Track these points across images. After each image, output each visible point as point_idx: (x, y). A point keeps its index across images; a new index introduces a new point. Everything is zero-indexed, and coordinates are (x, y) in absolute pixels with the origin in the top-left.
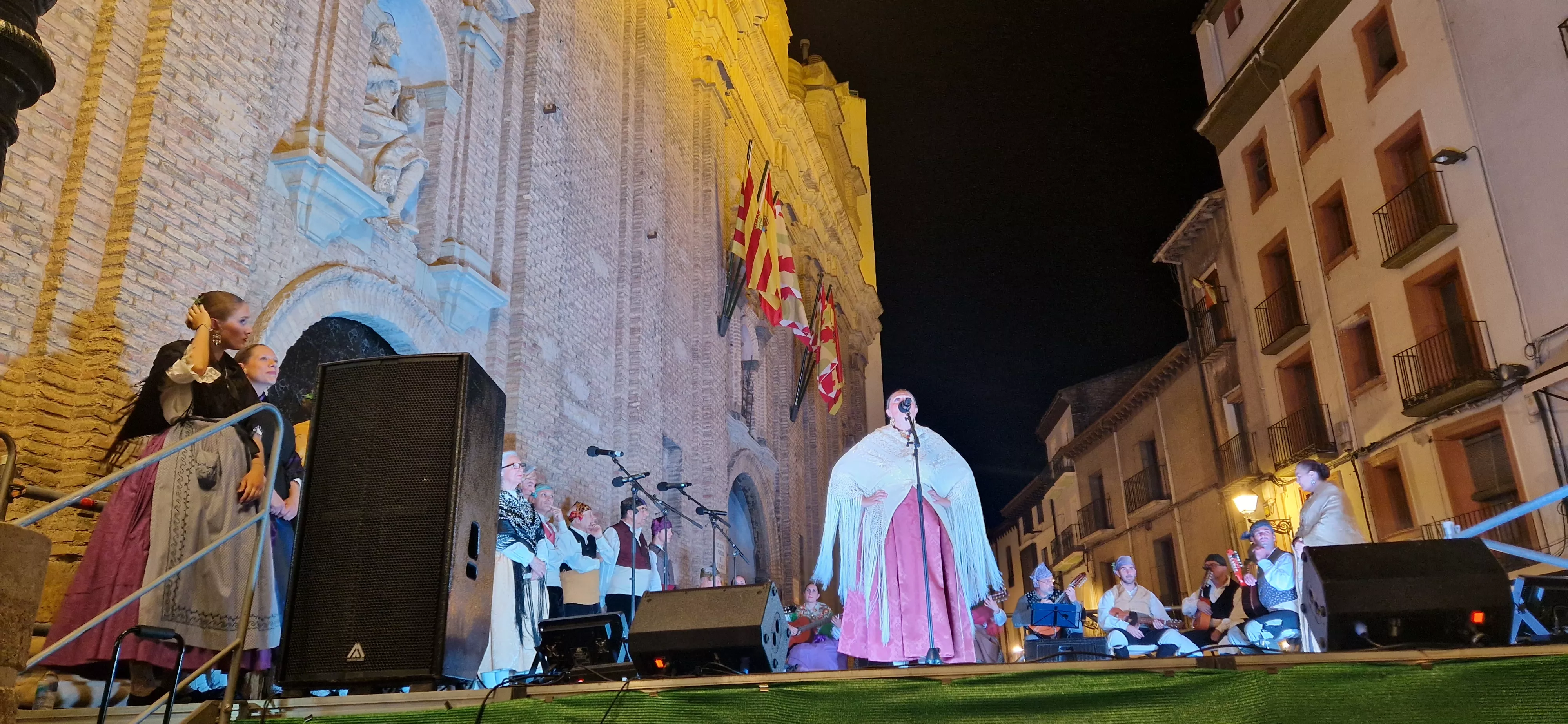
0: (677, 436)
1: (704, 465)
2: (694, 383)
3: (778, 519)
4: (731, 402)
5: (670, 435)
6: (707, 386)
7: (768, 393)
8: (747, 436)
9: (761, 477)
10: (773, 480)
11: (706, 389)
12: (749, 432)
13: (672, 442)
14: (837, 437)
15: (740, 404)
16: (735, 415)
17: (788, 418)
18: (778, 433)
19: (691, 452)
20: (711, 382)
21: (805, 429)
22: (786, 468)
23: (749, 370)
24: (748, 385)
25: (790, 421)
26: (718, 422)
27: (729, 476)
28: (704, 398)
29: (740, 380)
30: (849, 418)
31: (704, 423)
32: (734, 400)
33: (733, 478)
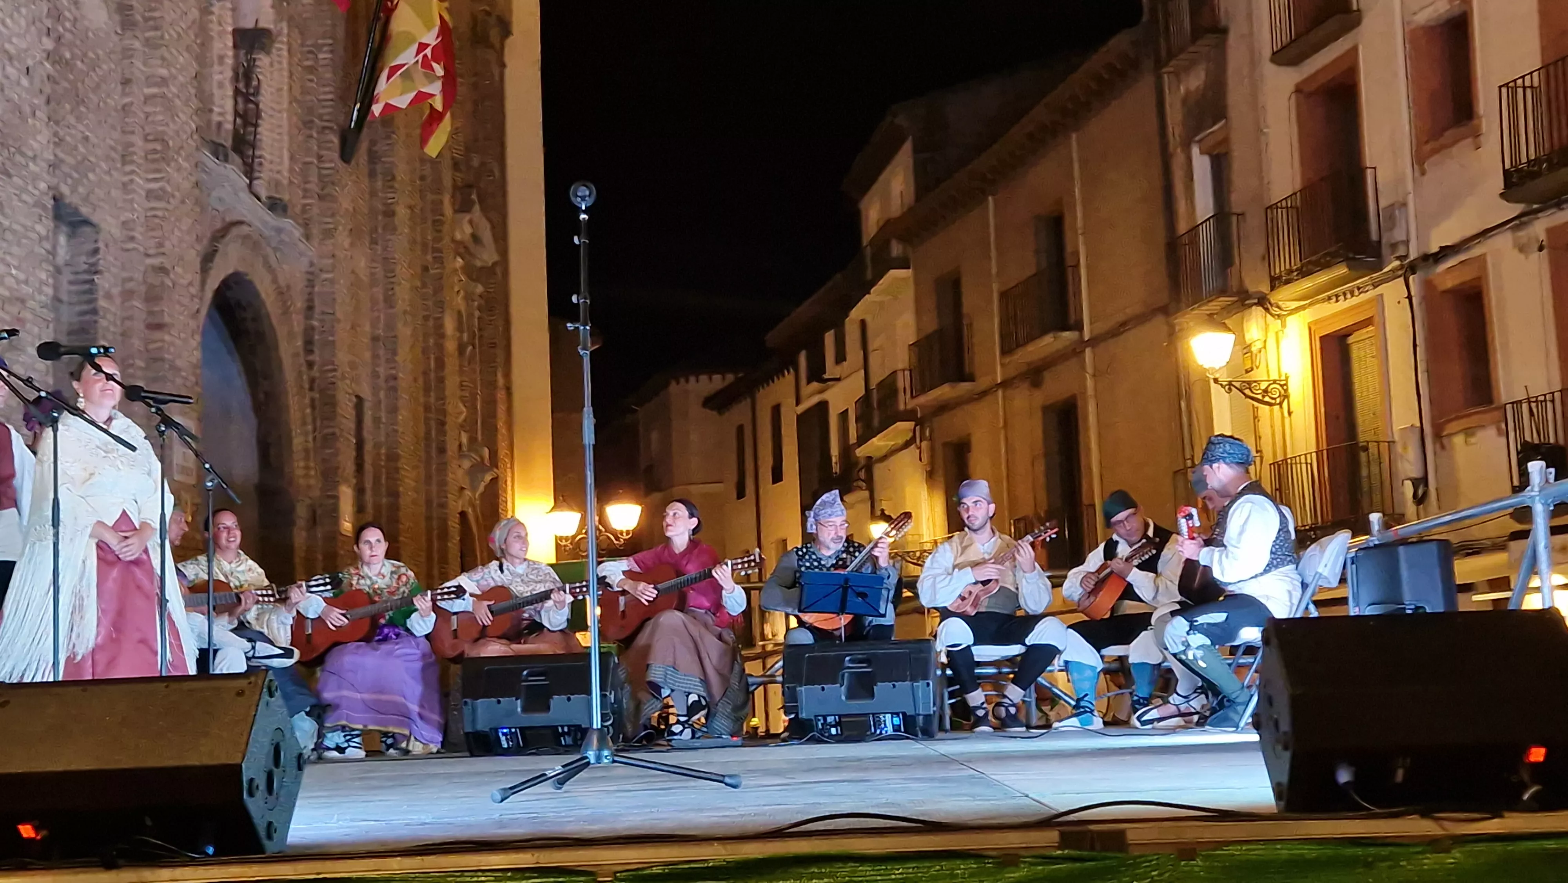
0: (86, 199)
1: (149, 261)
2: (126, 82)
3: (310, 365)
4: (209, 122)
5: (71, 198)
6: (154, 90)
7: (293, 100)
8: (246, 196)
9: (275, 280)
10: (299, 285)
11: (154, 96)
12: (250, 186)
13: (76, 212)
14: (439, 191)
15: (229, 126)
16: (218, 151)
17: (336, 155)
18: (313, 187)
19: (117, 232)
20: (164, 82)
21: (372, 174)
22: (331, 261)
23: (250, 50)
24: (248, 85)
25: (340, 164)
26: (179, 169)
27: (203, 283)
28: (147, 115)
29: (229, 74)
30: (468, 149)
31: (147, 172)
32: (216, 118)
33: (213, 283)
